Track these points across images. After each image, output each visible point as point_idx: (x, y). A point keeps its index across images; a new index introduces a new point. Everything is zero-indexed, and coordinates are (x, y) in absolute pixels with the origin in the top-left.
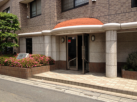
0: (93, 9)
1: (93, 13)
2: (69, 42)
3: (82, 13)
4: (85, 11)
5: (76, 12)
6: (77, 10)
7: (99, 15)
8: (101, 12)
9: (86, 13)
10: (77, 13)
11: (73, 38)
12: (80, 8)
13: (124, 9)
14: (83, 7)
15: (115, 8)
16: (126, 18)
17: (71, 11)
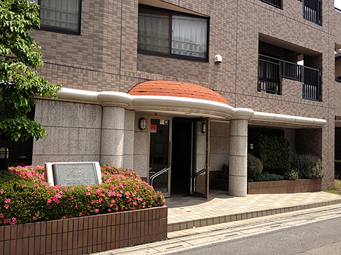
0: (215, 74)
1: (215, 82)
2: (153, 131)
3: (193, 75)
4: (200, 73)
5: (180, 68)
6: (183, 64)
7: (224, 90)
8: (226, 84)
9: (204, 78)
10: (182, 70)
11: (162, 123)
12: (190, 63)
13: (251, 90)
14: (197, 63)
15: (242, 84)
16: (253, 104)
17: (164, 59)
